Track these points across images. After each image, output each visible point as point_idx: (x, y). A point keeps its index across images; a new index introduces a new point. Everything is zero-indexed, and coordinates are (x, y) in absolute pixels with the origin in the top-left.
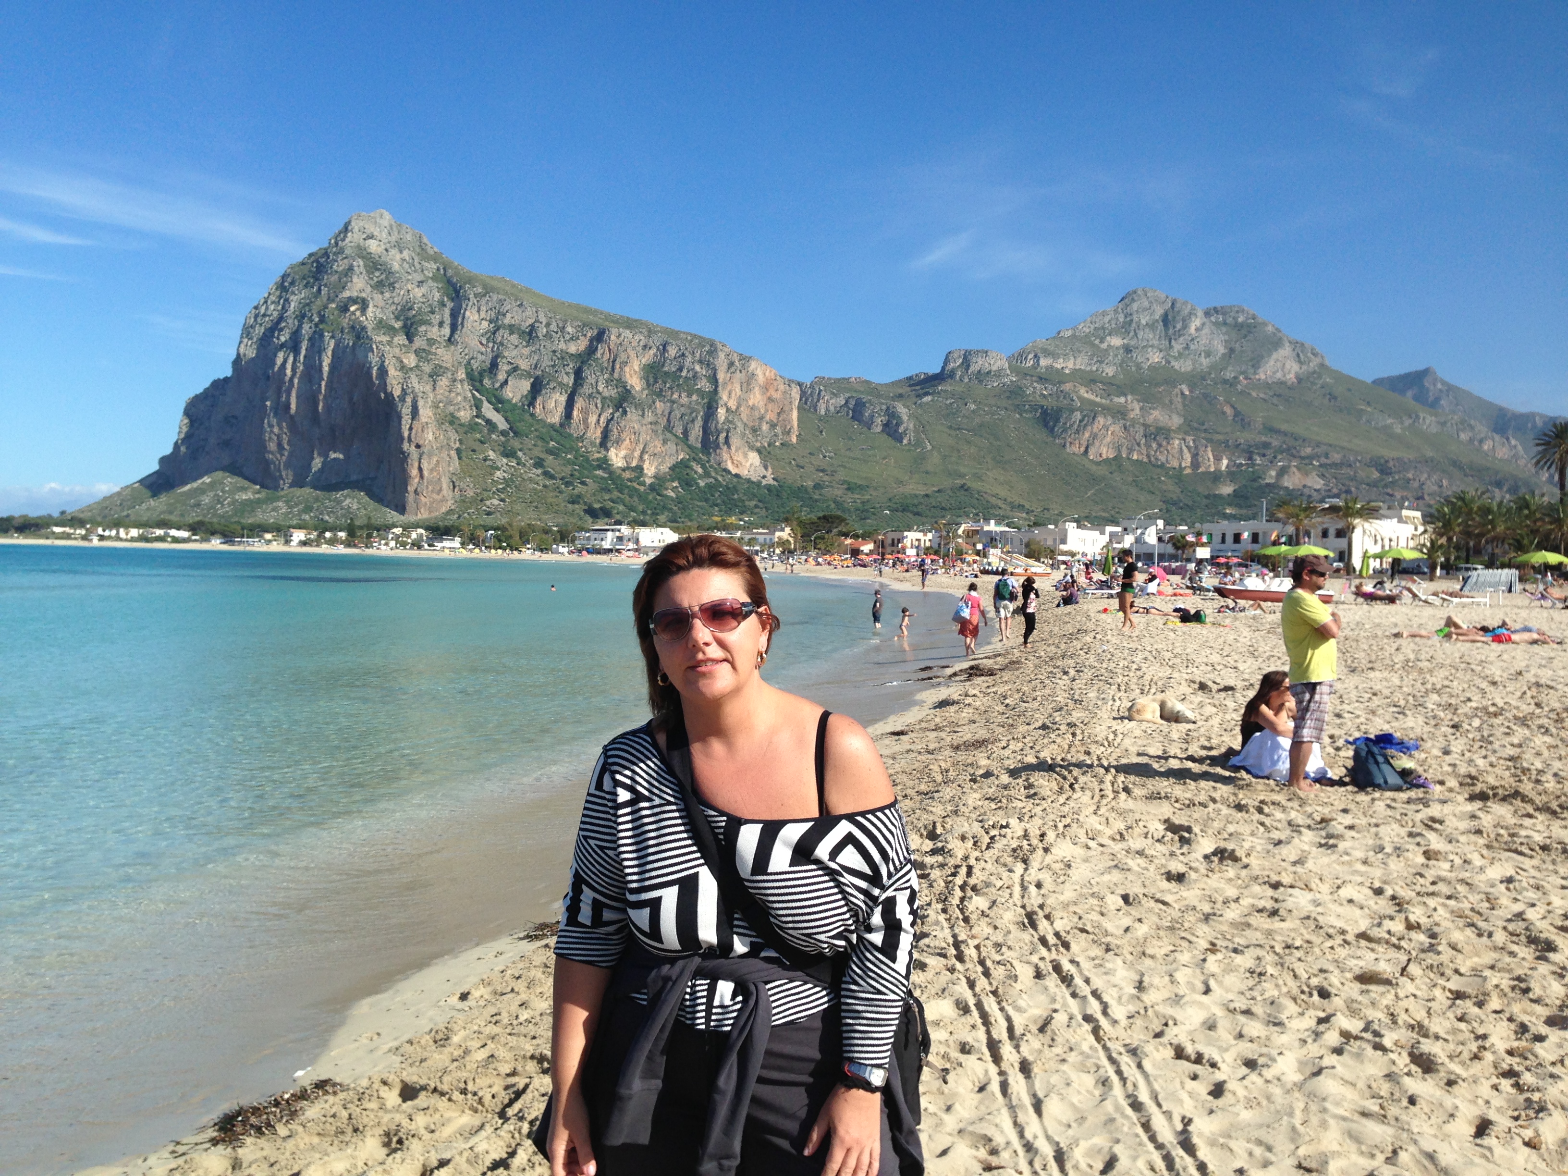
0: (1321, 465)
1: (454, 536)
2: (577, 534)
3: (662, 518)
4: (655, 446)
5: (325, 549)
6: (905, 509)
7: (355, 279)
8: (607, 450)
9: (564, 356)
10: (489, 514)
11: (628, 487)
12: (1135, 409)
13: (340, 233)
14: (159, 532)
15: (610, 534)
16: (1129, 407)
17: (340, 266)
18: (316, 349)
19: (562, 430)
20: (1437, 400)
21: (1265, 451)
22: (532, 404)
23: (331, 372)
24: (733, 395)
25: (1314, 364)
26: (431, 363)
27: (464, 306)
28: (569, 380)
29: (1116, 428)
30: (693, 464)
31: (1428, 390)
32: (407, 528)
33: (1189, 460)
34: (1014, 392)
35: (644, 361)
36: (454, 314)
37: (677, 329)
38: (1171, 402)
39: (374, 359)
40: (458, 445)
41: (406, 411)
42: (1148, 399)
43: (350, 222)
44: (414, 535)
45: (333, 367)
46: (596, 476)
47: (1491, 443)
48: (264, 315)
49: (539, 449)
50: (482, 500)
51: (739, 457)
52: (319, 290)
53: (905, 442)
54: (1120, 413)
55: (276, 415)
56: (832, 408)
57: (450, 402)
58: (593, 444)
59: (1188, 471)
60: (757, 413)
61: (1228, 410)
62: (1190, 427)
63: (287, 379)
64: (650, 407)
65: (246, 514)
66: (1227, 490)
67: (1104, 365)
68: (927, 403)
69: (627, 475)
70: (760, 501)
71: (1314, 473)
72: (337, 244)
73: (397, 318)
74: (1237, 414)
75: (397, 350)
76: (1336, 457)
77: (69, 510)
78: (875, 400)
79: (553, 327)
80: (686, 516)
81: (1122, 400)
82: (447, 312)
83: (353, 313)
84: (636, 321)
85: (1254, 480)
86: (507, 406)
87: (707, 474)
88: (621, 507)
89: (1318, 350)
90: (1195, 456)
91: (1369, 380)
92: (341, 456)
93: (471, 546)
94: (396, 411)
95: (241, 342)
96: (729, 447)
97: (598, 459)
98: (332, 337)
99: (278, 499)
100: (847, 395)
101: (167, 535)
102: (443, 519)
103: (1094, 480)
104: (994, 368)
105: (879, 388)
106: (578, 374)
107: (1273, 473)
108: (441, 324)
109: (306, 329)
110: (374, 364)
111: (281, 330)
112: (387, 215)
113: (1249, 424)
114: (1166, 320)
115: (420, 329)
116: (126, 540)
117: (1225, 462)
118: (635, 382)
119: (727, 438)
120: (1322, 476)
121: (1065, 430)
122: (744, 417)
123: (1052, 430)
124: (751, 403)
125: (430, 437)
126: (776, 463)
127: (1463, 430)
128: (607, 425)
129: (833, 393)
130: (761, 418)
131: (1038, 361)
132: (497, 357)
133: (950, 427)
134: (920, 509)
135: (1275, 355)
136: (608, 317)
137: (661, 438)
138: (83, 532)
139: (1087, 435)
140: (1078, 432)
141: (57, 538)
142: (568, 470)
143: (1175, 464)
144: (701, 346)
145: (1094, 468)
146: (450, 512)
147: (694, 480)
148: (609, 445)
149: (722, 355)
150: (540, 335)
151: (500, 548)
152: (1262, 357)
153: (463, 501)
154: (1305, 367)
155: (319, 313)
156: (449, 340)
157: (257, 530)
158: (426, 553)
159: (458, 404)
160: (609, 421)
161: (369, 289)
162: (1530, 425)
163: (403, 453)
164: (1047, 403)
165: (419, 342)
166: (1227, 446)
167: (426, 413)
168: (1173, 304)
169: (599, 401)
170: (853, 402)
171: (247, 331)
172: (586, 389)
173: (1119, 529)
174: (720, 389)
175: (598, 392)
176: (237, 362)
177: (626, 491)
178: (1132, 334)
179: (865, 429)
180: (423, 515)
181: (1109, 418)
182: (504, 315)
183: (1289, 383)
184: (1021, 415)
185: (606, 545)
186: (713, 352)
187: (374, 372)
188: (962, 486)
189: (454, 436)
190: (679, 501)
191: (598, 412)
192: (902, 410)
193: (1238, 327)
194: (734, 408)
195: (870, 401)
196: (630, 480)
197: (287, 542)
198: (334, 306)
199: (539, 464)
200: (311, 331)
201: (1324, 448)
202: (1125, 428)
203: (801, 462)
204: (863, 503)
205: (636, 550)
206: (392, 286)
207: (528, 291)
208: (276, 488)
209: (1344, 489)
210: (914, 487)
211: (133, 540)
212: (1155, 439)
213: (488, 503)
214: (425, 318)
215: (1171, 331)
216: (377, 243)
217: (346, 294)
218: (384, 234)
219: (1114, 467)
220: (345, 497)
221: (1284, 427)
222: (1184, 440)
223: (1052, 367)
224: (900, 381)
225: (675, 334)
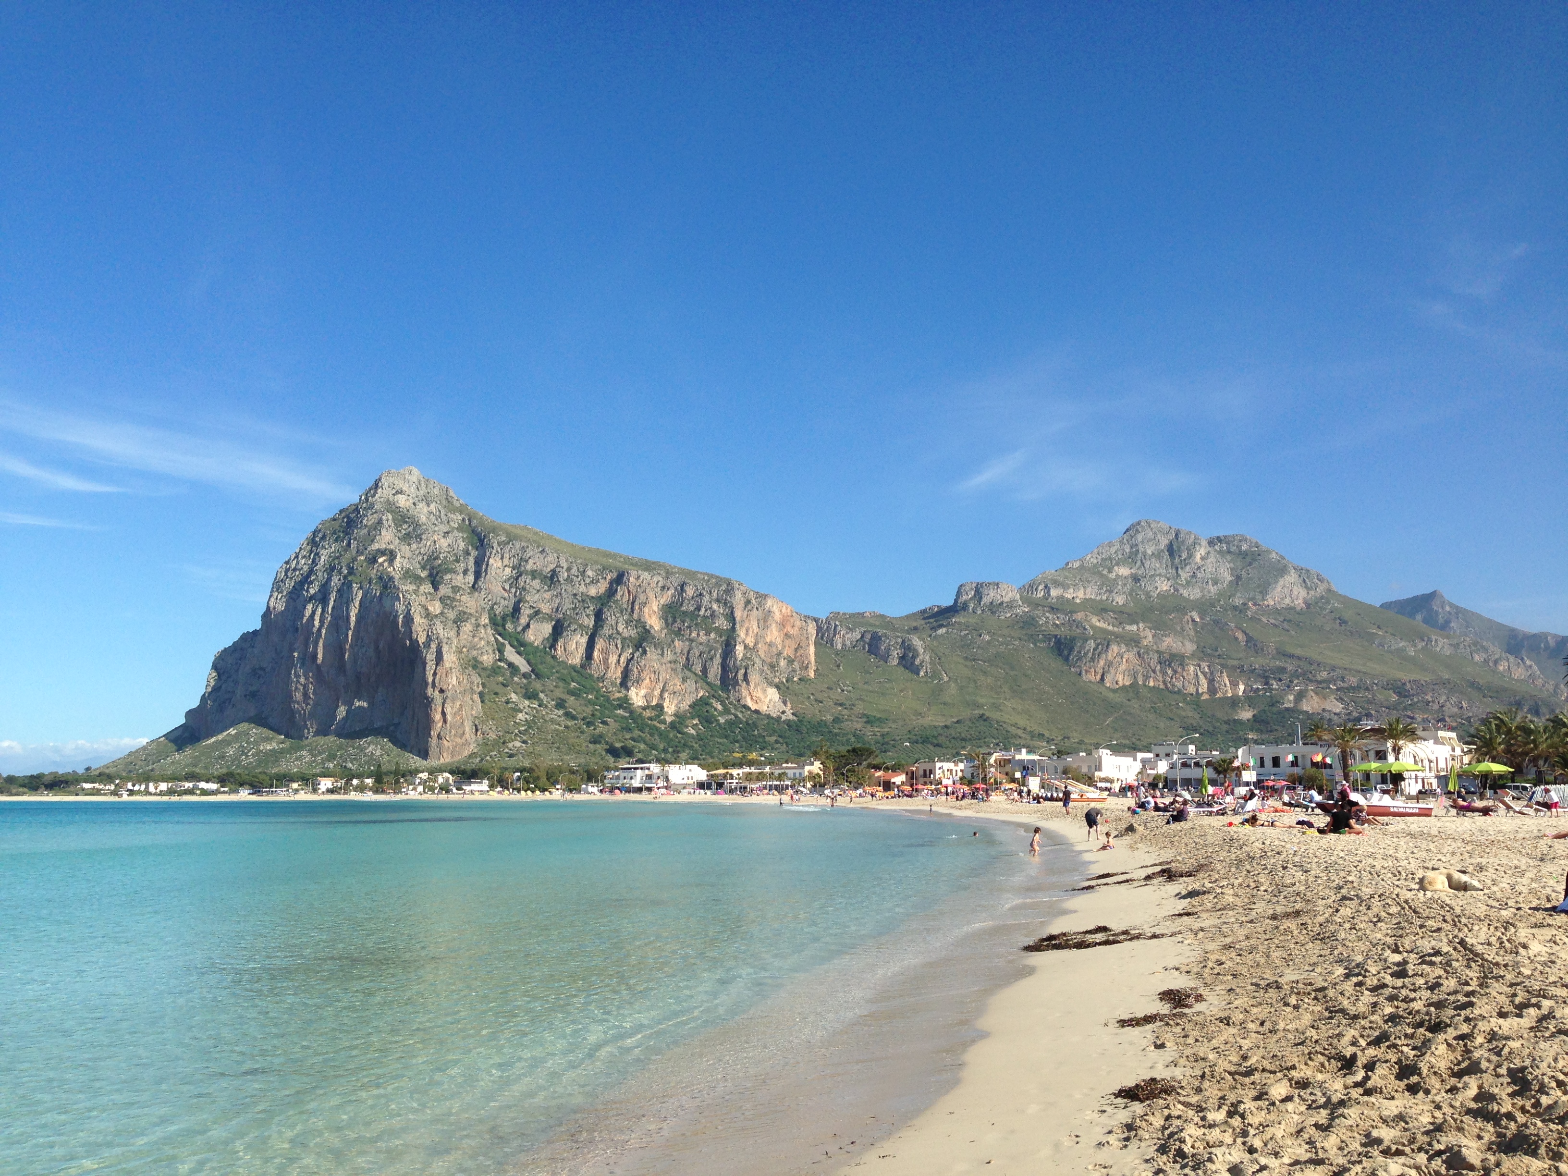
0: (1338, 689)
1: (482, 779)
2: (606, 773)
3: (684, 755)
4: (675, 685)
5: (354, 796)
6: (925, 740)
7: (384, 532)
8: (628, 689)
9: (585, 599)
10: (511, 756)
11: (648, 725)
12: (1148, 637)
13: (370, 489)
14: (188, 785)
15: (639, 773)
16: (1142, 634)
17: (370, 520)
18: (345, 600)
19: (583, 671)
20: (1447, 622)
21: (1281, 676)
22: (553, 646)
23: (358, 622)
24: (751, 632)
25: (1321, 589)
26: (455, 609)
27: (488, 554)
28: (590, 622)
29: (1130, 655)
30: (713, 701)
31: (1437, 613)
32: (433, 772)
33: (1206, 686)
34: (1027, 623)
35: (662, 601)
36: (478, 562)
37: (694, 569)
38: (1183, 629)
39: (400, 608)
40: (481, 688)
41: (430, 657)
42: (1160, 627)
43: (380, 479)
44: (440, 780)
45: (360, 618)
46: (617, 716)
47: (1506, 664)
48: (295, 570)
49: (561, 690)
50: (504, 743)
51: (758, 693)
52: (349, 544)
53: (922, 674)
54: (1133, 641)
55: (303, 665)
56: (848, 643)
57: (474, 647)
58: (613, 684)
59: (1205, 697)
60: (774, 649)
61: (1240, 636)
62: (1202, 653)
63: (315, 630)
64: (670, 646)
65: (270, 765)
66: (1246, 715)
67: (1114, 594)
68: (942, 635)
69: (648, 714)
70: (780, 736)
71: (1332, 697)
72: (367, 499)
73: (423, 568)
74: (1249, 639)
75: (423, 598)
76: (1353, 681)
77: (94, 766)
78: (889, 633)
79: (574, 571)
80: (707, 754)
81: (1134, 628)
82: (471, 560)
83: (381, 564)
84: (654, 563)
85: (1273, 705)
86: (529, 648)
87: (726, 711)
88: (642, 746)
89: (1324, 576)
90: (1211, 682)
91: (1378, 605)
92: (365, 704)
93: (499, 789)
94: (421, 658)
95: (271, 596)
96: (748, 683)
97: (619, 699)
98: (361, 588)
99: (301, 748)
100: (863, 629)
101: (195, 787)
102: (466, 763)
103: (1111, 707)
104: (1006, 599)
105: (894, 622)
106: (598, 615)
107: (1291, 698)
108: (465, 572)
109: (335, 581)
110: (400, 612)
111: (311, 582)
112: (416, 471)
113: (1262, 650)
114: (1170, 549)
115: (445, 577)
116: (155, 794)
117: (1242, 687)
118: (655, 623)
119: (746, 674)
120: (1341, 700)
121: (1080, 659)
122: (762, 653)
123: (1066, 659)
124: (768, 640)
125: (454, 681)
126: (795, 698)
127: (1478, 650)
128: (628, 665)
129: (850, 629)
130: (779, 654)
131: (1049, 592)
132: (519, 602)
133: (966, 658)
134: (941, 740)
135: (1281, 582)
136: (628, 560)
137: (680, 676)
138: (113, 787)
139: (1102, 663)
140: (1092, 659)
141: (86, 795)
142: (589, 710)
143: (1192, 690)
144: (718, 585)
145: (1111, 695)
146: (472, 755)
147: (713, 716)
148: (629, 684)
149: (738, 594)
150: (561, 579)
151: (529, 789)
152: (1269, 584)
153: (485, 744)
154: (1312, 593)
155: (348, 566)
156: (473, 586)
157: (284, 780)
158: (455, 796)
159: (480, 648)
160: (629, 661)
161: (397, 541)
162: (1542, 645)
163: (427, 698)
164: (1063, 632)
165: (444, 590)
166: (1242, 671)
167: (450, 658)
168: (1176, 535)
169: (619, 642)
170: (869, 636)
171: (277, 585)
172: (606, 630)
173: (1150, 755)
174: (737, 626)
175: (618, 633)
176: (266, 615)
177: (647, 730)
178: (1139, 563)
179: (882, 662)
180: (446, 759)
181: (1123, 646)
182: (527, 561)
183: (1298, 608)
184: (1035, 645)
185: (636, 783)
186: (730, 590)
187: (400, 620)
188: (982, 716)
189: (477, 680)
190: (699, 738)
191: (618, 652)
192: (917, 642)
193: (1243, 555)
194: (751, 645)
195: (885, 635)
196: (651, 719)
197: (315, 790)
198: (362, 558)
199: (560, 704)
200: (339, 584)
201: (1339, 672)
202: (1139, 655)
203: (820, 696)
204: (882, 735)
205: (666, 788)
206: (419, 538)
207: (550, 537)
208: (301, 737)
209: (1364, 712)
210: (933, 719)
211: (162, 794)
212: (1170, 665)
213: (510, 745)
214: (450, 566)
215: (1177, 560)
216: (406, 497)
217: (375, 546)
218: (413, 490)
219: (1131, 694)
220: (369, 744)
221: (1298, 652)
222: (1199, 666)
223: (1063, 597)
224: (914, 614)
225: (692, 575)
